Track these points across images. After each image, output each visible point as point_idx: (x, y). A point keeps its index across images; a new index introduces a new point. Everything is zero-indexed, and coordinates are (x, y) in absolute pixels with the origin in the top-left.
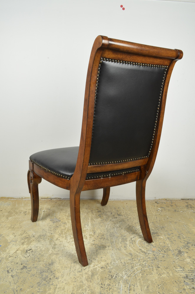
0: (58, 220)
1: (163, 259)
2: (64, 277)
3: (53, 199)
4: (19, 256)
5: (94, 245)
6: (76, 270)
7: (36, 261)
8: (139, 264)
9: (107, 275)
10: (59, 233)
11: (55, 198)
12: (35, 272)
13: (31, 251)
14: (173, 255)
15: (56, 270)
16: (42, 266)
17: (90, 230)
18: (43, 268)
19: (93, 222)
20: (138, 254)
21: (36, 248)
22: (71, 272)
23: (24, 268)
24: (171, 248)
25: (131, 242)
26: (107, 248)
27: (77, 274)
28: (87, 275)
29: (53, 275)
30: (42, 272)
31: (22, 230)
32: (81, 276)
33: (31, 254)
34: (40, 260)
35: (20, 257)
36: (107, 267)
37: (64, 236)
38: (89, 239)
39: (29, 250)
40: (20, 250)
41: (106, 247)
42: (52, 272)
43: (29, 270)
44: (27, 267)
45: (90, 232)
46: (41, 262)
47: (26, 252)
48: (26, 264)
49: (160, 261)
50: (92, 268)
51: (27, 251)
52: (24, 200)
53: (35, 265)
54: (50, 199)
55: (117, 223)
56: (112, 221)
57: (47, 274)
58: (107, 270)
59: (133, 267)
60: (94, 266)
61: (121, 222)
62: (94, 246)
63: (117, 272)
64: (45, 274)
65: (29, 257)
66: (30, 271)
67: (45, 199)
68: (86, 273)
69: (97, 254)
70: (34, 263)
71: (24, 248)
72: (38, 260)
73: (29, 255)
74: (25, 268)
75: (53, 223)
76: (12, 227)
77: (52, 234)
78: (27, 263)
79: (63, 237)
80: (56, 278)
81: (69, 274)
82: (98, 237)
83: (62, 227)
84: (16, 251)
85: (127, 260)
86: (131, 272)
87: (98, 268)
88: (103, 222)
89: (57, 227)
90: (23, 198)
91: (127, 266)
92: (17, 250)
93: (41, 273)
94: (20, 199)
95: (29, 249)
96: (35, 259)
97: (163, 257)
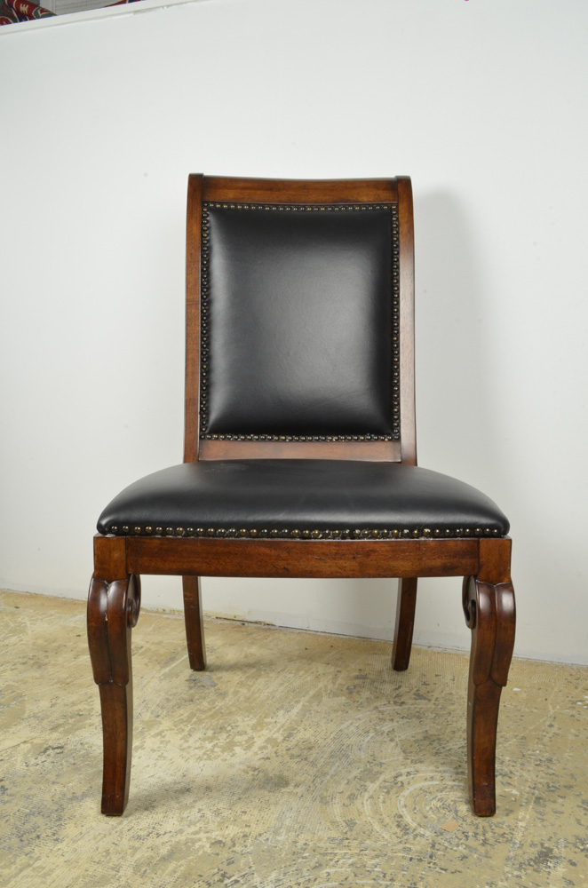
0: (212, 682)
1: (458, 865)
2: (80, 842)
3: (250, 624)
4: (13, 759)
5: (255, 770)
6: (131, 832)
7: (47, 780)
8: (350, 861)
9: (213, 869)
10: (181, 717)
11: (256, 623)
12: (16, 809)
13: (58, 751)
14: (508, 859)
15: (78, 816)
16: (47, 797)
17: (283, 725)
18: (46, 803)
19: (315, 703)
20: (377, 827)
22: (113, 832)
24: (521, 834)
25: (385, 787)
26: (291, 788)
27: (124, 841)
29: (55, 828)
30: (33, 814)
31: (86, 693)
32: (129, 851)
33: (50, 760)
34: (57, 780)
35: (16, 760)
36: (234, 845)
37: (188, 728)
38: (256, 750)
39: (53, 749)
40: (32, 743)
42: (59, 819)
43: (6, 799)
44: (8, 791)
45: (278, 731)
46: (55, 787)
47: (43, 750)
48: (13, 782)
49: (438, 869)
50: (184, 838)
51: (47, 749)
52: (165, 616)
53: (33, 792)
54: (239, 623)
55: (392, 720)
56: (380, 712)
57: (41, 822)
58: (225, 855)
59: (320, 865)
60: (196, 833)
61: (405, 720)
62: (251, 773)
63: (253, 869)
64: (39, 820)
65: (38, 767)
66: (5, 803)
67: (224, 621)
68: (152, 848)
69: (239, 799)
70: (34, 785)
71: (47, 740)
72: (53, 779)
73: (44, 760)
75: (187, 689)
76: (68, 681)
79: (183, 730)
80: (55, 837)
81: (100, 837)
82: (288, 750)
83: (204, 703)
84: (18, 745)
85: (320, 840)
86: (301, 880)
87: (205, 840)
88: (343, 711)
89: (192, 701)
90: (167, 611)
91: (305, 858)
92: (25, 742)
93: (29, 815)
94: (157, 612)
95: (59, 745)
96: (48, 775)
97: (464, 857)
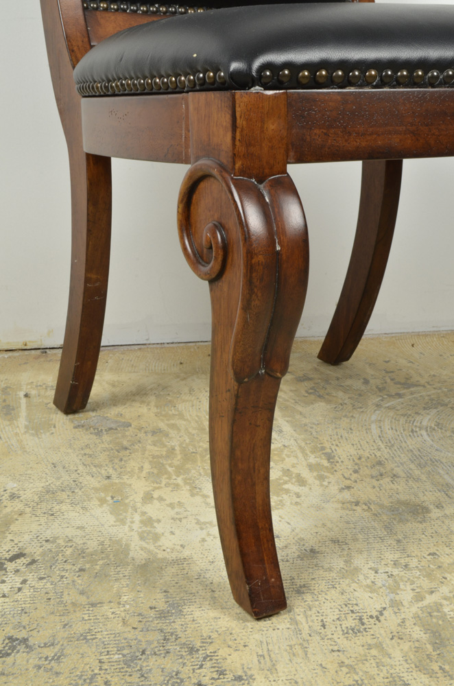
0: (116, 422)
2: (280, 667)
5: (357, 504)
7: (74, 604)
10: (146, 470)
12: (92, 660)
13: (22, 560)
15: (214, 635)
16: (117, 626)
18: (130, 636)
19: (298, 417)
21: (49, 546)
23: (12, 648)
27: (343, 642)
28: (406, 646)
29: (208, 664)
30: (134, 658)
32: (374, 652)
33: (31, 577)
34: (93, 599)
37: (180, 480)
38: (317, 482)
41: (426, 510)
42: (192, 650)
43: (50, 652)
44: (31, 642)
45: (305, 455)
46: (106, 609)
48: (19, 626)
50: (414, 609)
53: (79, 628)
55: (417, 413)
56: (389, 409)
57: (170, 664)
61: (433, 411)
62: (358, 508)
65: (27, 592)
66: (57, 658)
67: (10, 354)
68: (397, 637)
69: (399, 541)
70: (65, 619)
72: (83, 600)
73: (19, 579)
74: (22, 648)
75: (93, 437)
77: (108, 477)
78: (25, 620)
80: (230, 676)
81: (298, 650)
82: (356, 472)
83: (149, 447)
88: (346, 416)
89: (126, 449)
93: (129, 661)
95: (11, 554)
96: (66, 598)
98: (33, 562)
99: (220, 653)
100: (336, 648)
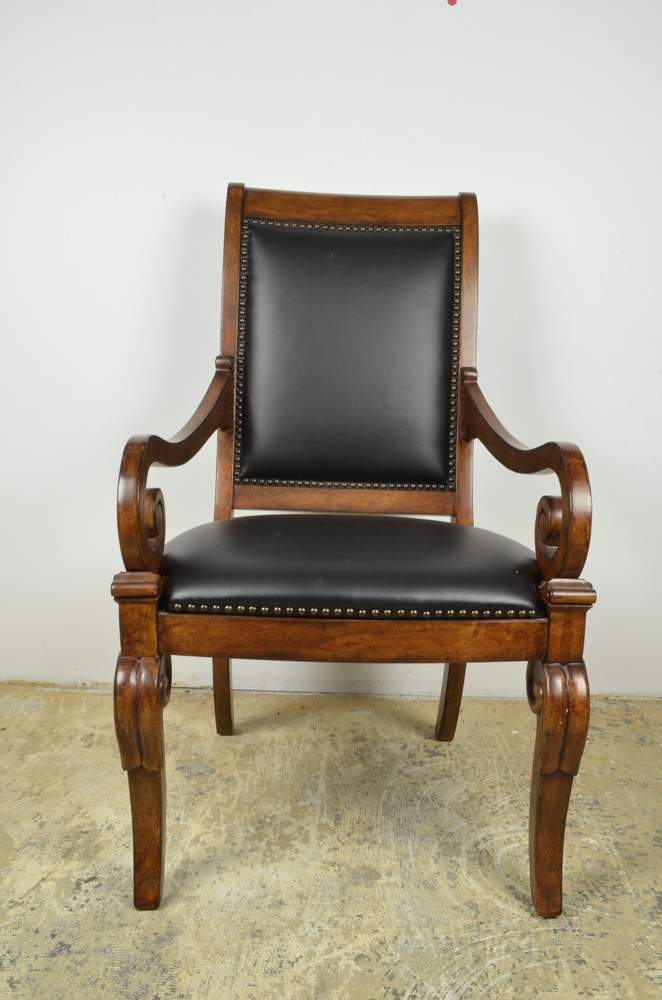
0: (207, 767)
1: (599, 928)
2: (210, 993)
3: (195, 691)
4: (46, 904)
5: (333, 864)
6: (259, 966)
7: (109, 923)
8: (503, 946)
9: (378, 988)
10: (206, 816)
11: (201, 688)
12: (101, 969)
13: (94, 883)
14: (636, 911)
15: (183, 961)
16: (128, 945)
17: (322, 808)
18: (132, 953)
19: (336, 777)
20: (500, 904)
21: (115, 873)
22: (239, 971)
23: (59, 951)
24: (629, 884)
25: (474, 859)
26: (384, 879)
27: (260, 980)
28: (299, 988)
29: (169, 983)
30: (128, 971)
31: (70, 803)
32: (275, 990)
33: (93, 897)
34: (123, 922)
35: (50, 905)
36: (379, 957)
37: (223, 829)
38: (317, 841)
39: (87, 882)
40: (53, 879)
41: (378, 876)
42: (164, 970)
43: (79, 958)
44: (73, 948)
45: (322, 814)
46: (127, 931)
47: (74, 886)
48: (71, 935)
49: (586, 936)
50: (321, 960)
51: (78, 886)
52: (89, 691)
53: (105, 942)
54: (183, 691)
55: (425, 783)
56: (406, 775)
57: (145, 978)
58: (378, 970)
59: (479, 958)
60: (329, 951)
61: (439, 782)
62: (332, 869)
63: (418, 978)
64: (137, 977)
65: (85, 909)
66: (82, 963)
68: (297, 980)
69: (343, 901)
70: (99, 934)
71: (70, 872)
72: (116, 920)
73: (85, 898)
74: (65, 952)
75: (185, 779)
76: (36, 790)
77: (178, 819)
78: (76, 931)
79: (220, 832)
80: (177, 994)
81: (229, 981)
82: (349, 835)
83: (218, 794)
84: (38, 885)
85: (458, 930)
86: (474, 979)
87: (344, 957)
88: (370, 780)
89: (202, 794)
90: (88, 684)
91: (458, 954)
92: (43, 880)
93: (123, 972)
94: (76, 687)
95: (89, 876)
96: (107, 918)
97: (599, 918)
98: (100, 885)
99: (180, 975)
100: (253, 983)
